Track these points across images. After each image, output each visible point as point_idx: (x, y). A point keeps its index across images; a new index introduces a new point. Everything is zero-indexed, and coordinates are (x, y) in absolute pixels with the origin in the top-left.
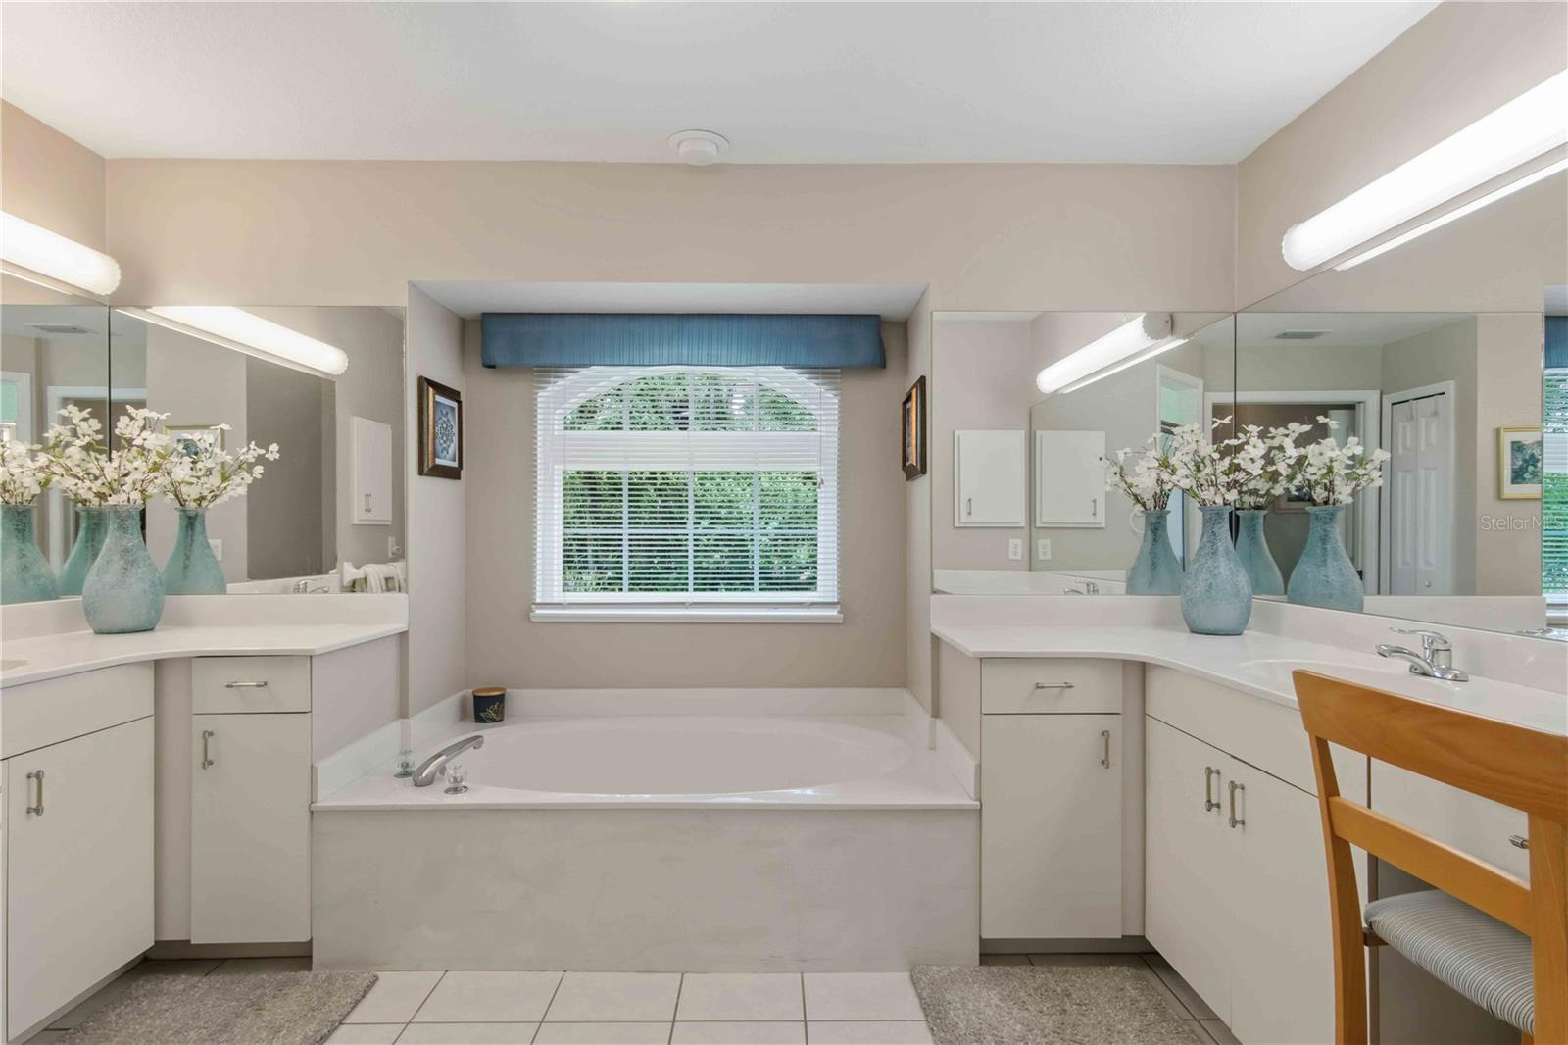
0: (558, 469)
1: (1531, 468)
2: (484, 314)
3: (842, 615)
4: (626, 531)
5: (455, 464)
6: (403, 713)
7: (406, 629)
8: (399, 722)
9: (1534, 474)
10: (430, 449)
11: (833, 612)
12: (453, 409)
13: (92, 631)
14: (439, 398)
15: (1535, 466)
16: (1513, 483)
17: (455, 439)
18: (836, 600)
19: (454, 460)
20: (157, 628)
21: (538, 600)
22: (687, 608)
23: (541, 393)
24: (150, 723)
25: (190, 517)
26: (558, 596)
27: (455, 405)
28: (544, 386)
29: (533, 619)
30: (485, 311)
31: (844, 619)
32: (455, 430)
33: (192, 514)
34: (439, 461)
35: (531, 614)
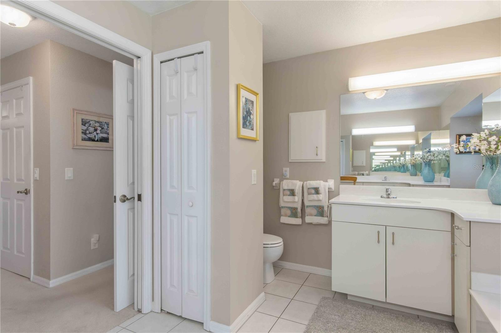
24: (450, 234)
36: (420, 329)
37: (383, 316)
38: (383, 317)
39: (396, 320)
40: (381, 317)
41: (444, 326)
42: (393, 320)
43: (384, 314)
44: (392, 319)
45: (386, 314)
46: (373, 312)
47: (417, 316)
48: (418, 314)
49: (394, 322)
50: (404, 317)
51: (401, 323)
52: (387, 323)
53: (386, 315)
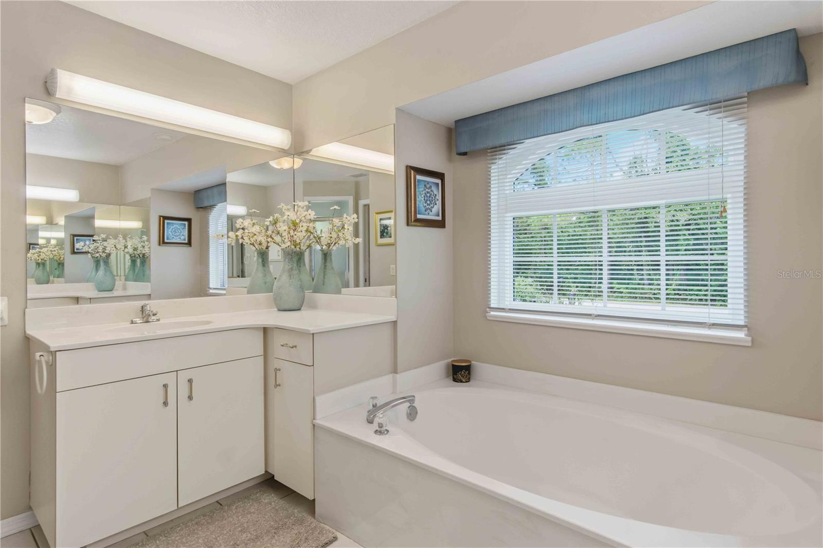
0: (509, 216)
1: (386, 230)
2: (456, 121)
3: (750, 339)
4: (555, 258)
5: (440, 218)
6: (395, 371)
7: (395, 320)
8: (391, 376)
9: (387, 233)
10: (413, 209)
11: (741, 335)
12: (437, 184)
13: (276, 309)
14: (419, 177)
15: (387, 230)
16: (381, 238)
17: (439, 203)
18: (742, 323)
19: (438, 216)
20: (302, 308)
21: (492, 306)
22: (593, 319)
23: (493, 167)
24: (261, 359)
25: (324, 254)
26: (509, 303)
27: (439, 181)
28: (494, 161)
29: (488, 318)
30: (456, 120)
31: (753, 341)
32: (439, 197)
33: (326, 252)
34: (419, 216)
35: (487, 314)
36: (239, 517)
37: (177, 536)
38: (178, 538)
39: (200, 528)
40: (176, 540)
41: (257, 493)
42: (196, 531)
43: (177, 533)
44: (194, 530)
45: (180, 530)
46: (158, 542)
47: (216, 503)
48: (216, 500)
49: (200, 533)
50: (206, 516)
51: (211, 527)
52: (194, 542)
53: (182, 532)
